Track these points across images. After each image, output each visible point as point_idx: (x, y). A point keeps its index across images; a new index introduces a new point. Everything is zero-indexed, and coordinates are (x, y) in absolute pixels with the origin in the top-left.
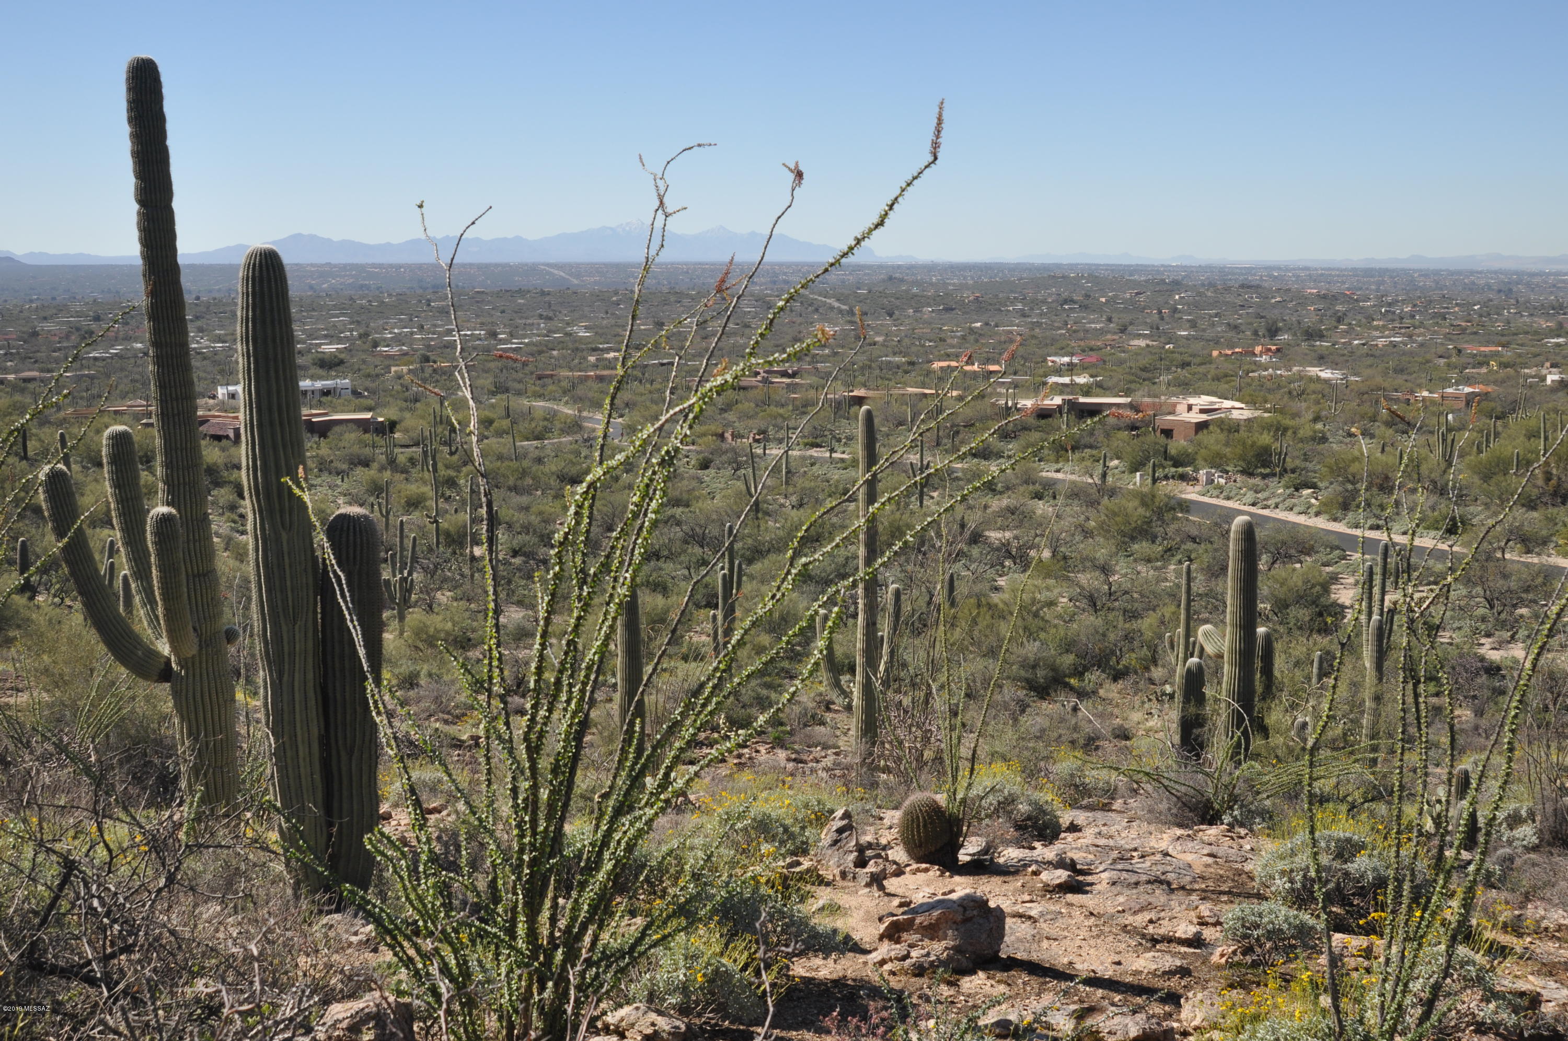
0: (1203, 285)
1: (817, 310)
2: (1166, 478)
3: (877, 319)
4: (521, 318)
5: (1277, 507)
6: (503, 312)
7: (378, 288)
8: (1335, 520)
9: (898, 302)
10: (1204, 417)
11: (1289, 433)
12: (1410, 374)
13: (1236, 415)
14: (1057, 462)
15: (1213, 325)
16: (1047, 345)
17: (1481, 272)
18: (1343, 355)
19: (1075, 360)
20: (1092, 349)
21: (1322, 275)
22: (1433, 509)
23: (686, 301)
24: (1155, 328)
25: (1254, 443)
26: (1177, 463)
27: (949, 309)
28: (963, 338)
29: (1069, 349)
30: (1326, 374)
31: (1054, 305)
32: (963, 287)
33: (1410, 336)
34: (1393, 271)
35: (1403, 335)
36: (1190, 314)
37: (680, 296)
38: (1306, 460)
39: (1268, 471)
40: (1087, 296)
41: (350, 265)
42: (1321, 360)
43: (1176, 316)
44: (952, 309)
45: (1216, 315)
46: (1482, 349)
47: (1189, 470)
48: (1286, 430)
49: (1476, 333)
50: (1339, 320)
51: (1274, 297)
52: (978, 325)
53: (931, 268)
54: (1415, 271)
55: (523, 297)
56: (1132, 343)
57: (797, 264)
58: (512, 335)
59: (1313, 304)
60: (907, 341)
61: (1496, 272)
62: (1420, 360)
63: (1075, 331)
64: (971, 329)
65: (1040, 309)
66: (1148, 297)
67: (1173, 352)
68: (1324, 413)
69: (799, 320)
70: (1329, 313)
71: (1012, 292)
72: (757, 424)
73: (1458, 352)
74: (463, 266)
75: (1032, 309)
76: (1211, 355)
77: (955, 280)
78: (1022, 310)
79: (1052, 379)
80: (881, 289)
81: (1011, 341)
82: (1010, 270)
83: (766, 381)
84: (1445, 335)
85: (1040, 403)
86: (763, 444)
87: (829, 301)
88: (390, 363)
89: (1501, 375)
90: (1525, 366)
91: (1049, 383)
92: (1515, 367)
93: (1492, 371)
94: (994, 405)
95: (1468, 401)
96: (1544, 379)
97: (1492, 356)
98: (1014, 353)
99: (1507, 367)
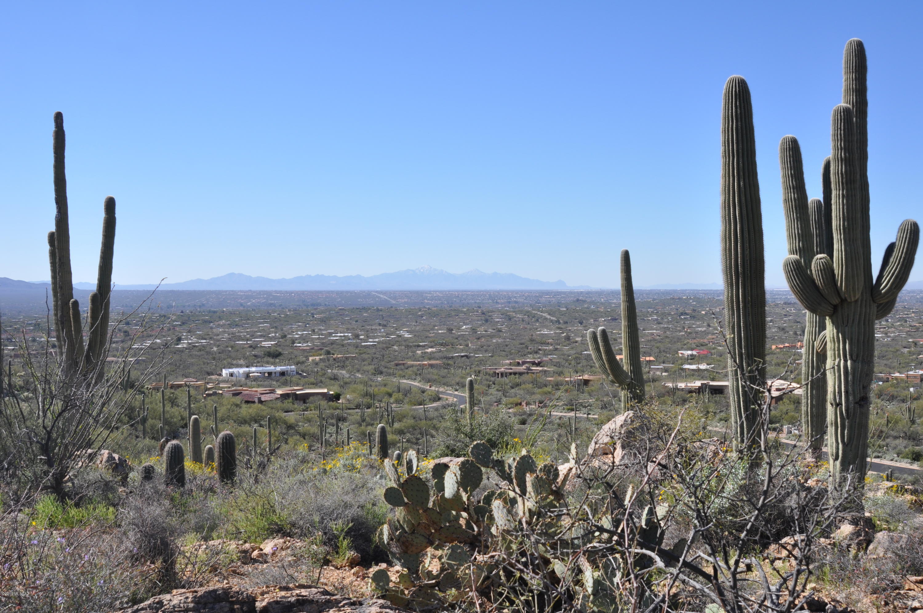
1: (537, 320)
3: (573, 326)
4: (369, 325)
6: (357, 321)
7: (280, 305)
9: (584, 315)
10: (778, 394)
12: (888, 359)
15: (769, 328)
16: (675, 342)
19: (694, 353)
20: (702, 345)
22: (905, 447)
23: (461, 315)
29: (689, 345)
31: (675, 316)
33: (886, 334)
35: (882, 332)
37: (458, 312)
40: (694, 310)
41: (262, 291)
44: (616, 319)
45: (771, 321)
47: (778, 425)
53: (600, 293)
55: (366, 312)
57: (522, 291)
58: (368, 337)
62: (893, 350)
63: (690, 333)
65: (667, 318)
69: (528, 327)
71: (649, 308)
72: (538, 397)
73: (916, 344)
74: (328, 292)
75: (662, 319)
76: (771, 348)
77: (615, 301)
78: (657, 320)
79: (686, 366)
80: (573, 307)
81: (654, 340)
82: (647, 294)
83: (528, 369)
84: (907, 332)
85: (689, 385)
86: (544, 409)
87: (544, 315)
88: (306, 354)
91: (686, 369)
94: (665, 387)
95: (921, 380)
98: (659, 348)
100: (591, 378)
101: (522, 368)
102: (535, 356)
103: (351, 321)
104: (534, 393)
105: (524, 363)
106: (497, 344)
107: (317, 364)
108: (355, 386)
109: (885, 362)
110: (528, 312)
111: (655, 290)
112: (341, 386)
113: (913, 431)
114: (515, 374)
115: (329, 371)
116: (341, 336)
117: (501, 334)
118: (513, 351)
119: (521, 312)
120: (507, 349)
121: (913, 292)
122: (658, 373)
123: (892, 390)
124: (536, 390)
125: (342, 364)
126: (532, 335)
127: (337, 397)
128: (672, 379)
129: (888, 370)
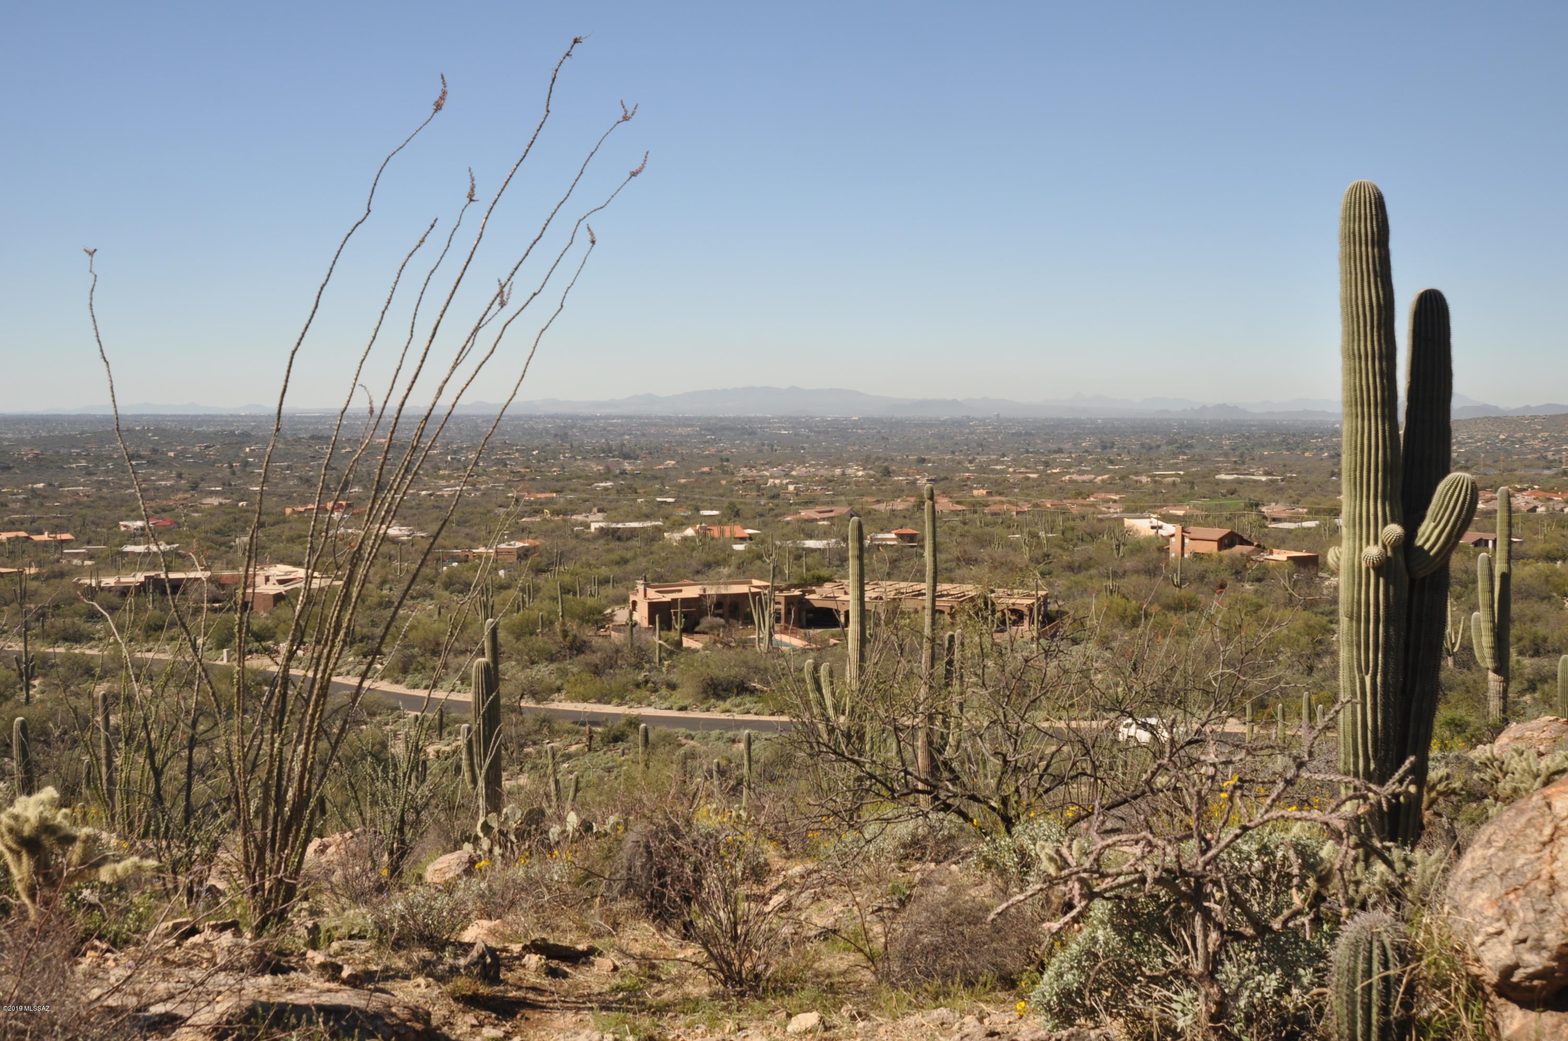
2: (250, 652)
5: (348, 674)
8: (397, 682)
10: (282, 589)
12: (472, 526)
14: (147, 641)
15: (285, 479)
16: (116, 506)
17: (539, 417)
18: (411, 508)
19: (148, 524)
20: (164, 511)
24: (226, 484)
26: (259, 637)
28: (26, 500)
30: (395, 531)
31: (120, 461)
32: (21, 442)
33: (474, 485)
34: (458, 417)
35: (468, 483)
36: (261, 467)
38: (373, 626)
40: (155, 451)
43: (248, 469)
44: (9, 468)
45: (288, 468)
46: (539, 496)
47: (270, 643)
49: (534, 479)
51: (344, 448)
52: (41, 485)
54: (478, 417)
56: (205, 501)
61: (552, 417)
62: (482, 510)
63: (145, 490)
64: (33, 490)
65: (105, 465)
66: (218, 450)
67: (247, 511)
68: (390, 577)
70: (397, 462)
71: (73, 447)
73: (517, 501)
75: (97, 466)
76: (284, 513)
77: (10, 435)
78: (86, 468)
79: (129, 548)
81: (78, 503)
82: (70, 423)
84: (506, 482)
85: (123, 580)
89: (552, 524)
90: (574, 512)
91: (127, 553)
92: (565, 514)
93: (544, 520)
94: (77, 586)
95: (519, 557)
96: (589, 527)
97: (547, 503)
98: (84, 517)
99: (558, 515)
109: (467, 530)
111: (84, 416)
121: (519, 418)
122: (76, 562)
123: (470, 576)
128: (94, 572)
129: (468, 542)
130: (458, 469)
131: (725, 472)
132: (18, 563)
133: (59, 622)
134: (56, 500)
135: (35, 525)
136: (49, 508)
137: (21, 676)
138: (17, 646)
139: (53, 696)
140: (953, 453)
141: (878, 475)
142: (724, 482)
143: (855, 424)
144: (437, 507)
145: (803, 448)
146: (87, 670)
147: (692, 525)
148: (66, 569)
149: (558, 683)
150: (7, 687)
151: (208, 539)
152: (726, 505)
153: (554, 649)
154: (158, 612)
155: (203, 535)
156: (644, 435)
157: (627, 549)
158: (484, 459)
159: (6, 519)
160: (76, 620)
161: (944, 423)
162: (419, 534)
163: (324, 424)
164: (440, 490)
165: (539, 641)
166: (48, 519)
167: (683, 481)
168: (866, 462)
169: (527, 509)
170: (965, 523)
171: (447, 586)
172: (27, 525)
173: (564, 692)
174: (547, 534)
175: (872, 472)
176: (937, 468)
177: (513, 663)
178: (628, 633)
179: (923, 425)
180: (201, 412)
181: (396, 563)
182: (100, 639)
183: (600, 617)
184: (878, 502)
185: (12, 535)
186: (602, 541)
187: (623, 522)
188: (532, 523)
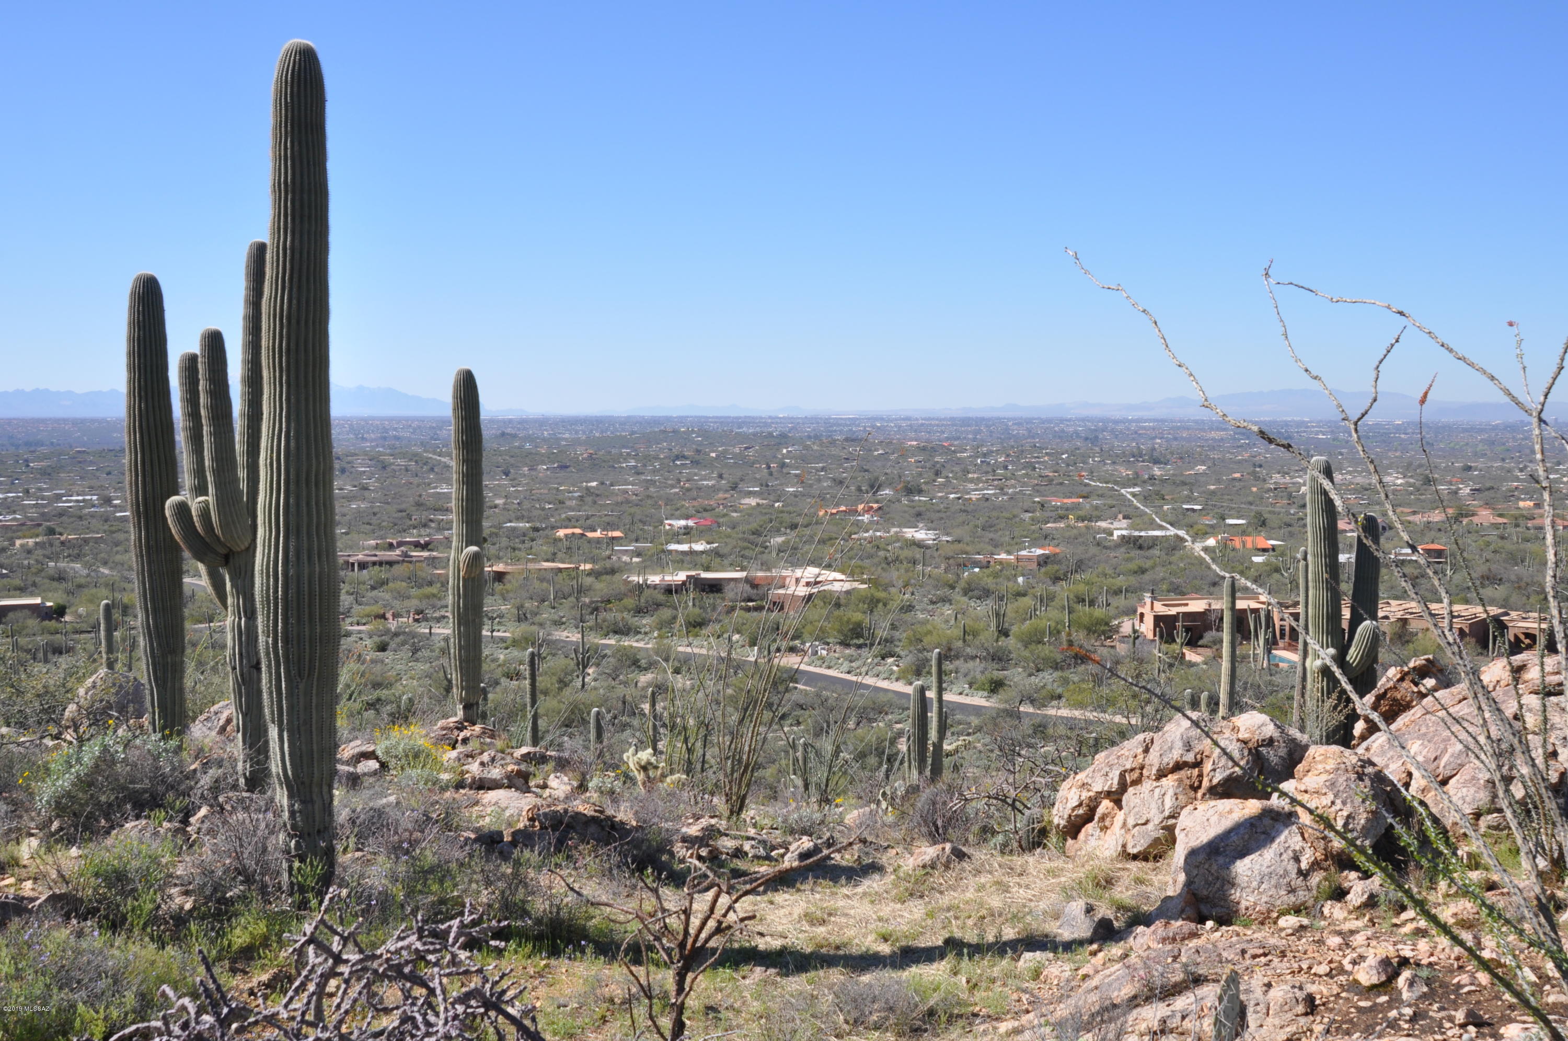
0: (809, 437)
1: (432, 469)
2: (779, 650)
3: (494, 478)
5: (867, 674)
6: (109, 473)
9: (512, 461)
10: (811, 590)
11: (880, 605)
12: (996, 531)
13: (837, 587)
14: (688, 637)
15: (819, 480)
16: (662, 505)
17: (1069, 420)
18: (939, 511)
19: (691, 523)
20: (706, 510)
21: (922, 425)
22: (983, 673)
24: (764, 484)
25: (849, 620)
27: (563, 467)
28: (581, 498)
29: (684, 510)
30: (921, 534)
31: (666, 461)
32: (576, 442)
33: (1002, 489)
34: (989, 419)
35: (996, 487)
36: (797, 469)
38: (892, 630)
39: (861, 641)
40: (698, 452)
42: (918, 517)
43: (785, 470)
44: (567, 467)
45: (823, 469)
46: (1066, 501)
47: (798, 643)
48: (878, 601)
49: (1061, 484)
50: (937, 474)
51: (877, 450)
52: (594, 484)
53: (542, 422)
54: (1009, 419)
56: (743, 501)
57: (407, 419)
59: (913, 455)
60: (526, 505)
61: (1083, 420)
62: (1007, 515)
63: (689, 490)
64: (588, 488)
65: (652, 465)
66: (756, 451)
67: (782, 512)
68: (913, 581)
69: (416, 481)
70: (928, 465)
71: (624, 447)
72: (414, 603)
73: (1043, 506)
74: (57, 421)
75: (644, 465)
76: (817, 515)
77: (567, 436)
78: (635, 467)
79: (673, 547)
80: (495, 446)
81: (628, 502)
82: (621, 424)
83: (405, 555)
84: (1033, 486)
85: (667, 578)
86: (423, 624)
87: (443, 459)
88: (10, 535)
89: (1075, 531)
90: (1099, 518)
91: (670, 552)
92: (1090, 520)
93: (1068, 526)
94: (627, 582)
95: (1039, 564)
96: (1112, 535)
97: (1073, 509)
98: (632, 515)
99: (1083, 521)
100: (509, 569)
101: (395, 554)
102: (423, 532)
103: (98, 474)
104: (409, 598)
105: (400, 544)
106: (358, 510)
107: (29, 552)
108: (94, 591)
109: (991, 535)
110: (416, 455)
112: (69, 593)
113: (1001, 647)
114: (381, 564)
115: (52, 564)
116: (77, 501)
117: (366, 493)
118: (384, 524)
119: (403, 455)
120: (374, 520)
122: (625, 558)
123: (989, 582)
124: (414, 592)
125: (76, 551)
126: (420, 496)
127: (60, 611)
128: (643, 569)
129: (990, 548)
130: (987, 473)
131: (1257, 479)
132: (575, 558)
133: (609, 616)
134: (607, 497)
135: (589, 522)
136: (601, 505)
137: (578, 664)
138: (575, 637)
139: (606, 684)
140: (1503, 460)
141: (1418, 483)
142: (1254, 489)
143: (1398, 428)
144: (965, 511)
145: (1341, 454)
146: (634, 662)
147: (1214, 534)
148: (617, 565)
149: (1060, 690)
150: (566, 674)
151: (745, 540)
152: (1253, 514)
153: (1059, 657)
154: (697, 610)
155: (741, 536)
156: (1175, 439)
157: (1147, 558)
158: (1012, 462)
159: (563, 516)
160: (625, 614)
161: (1495, 428)
162: (945, 538)
163: (859, 425)
164: (968, 493)
165: (1046, 650)
166: (600, 517)
167: (1212, 487)
168: (1407, 469)
169: (1053, 514)
170: (1502, 538)
171: (966, 592)
172: (581, 522)
173: (1064, 700)
174: (1071, 541)
175: (1412, 480)
176: (1484, 476)
177: (1020, 670)
178: (1131, 645)
179: (1471, 430)
180: (742, 415)
181: (920, 567)
182: (646, 633)
183: (1107, 628)
184: (1414, 513)
185: (569, 531)
186: (1123, 550)
187: (1146, 529)
188: (1056, 529)
